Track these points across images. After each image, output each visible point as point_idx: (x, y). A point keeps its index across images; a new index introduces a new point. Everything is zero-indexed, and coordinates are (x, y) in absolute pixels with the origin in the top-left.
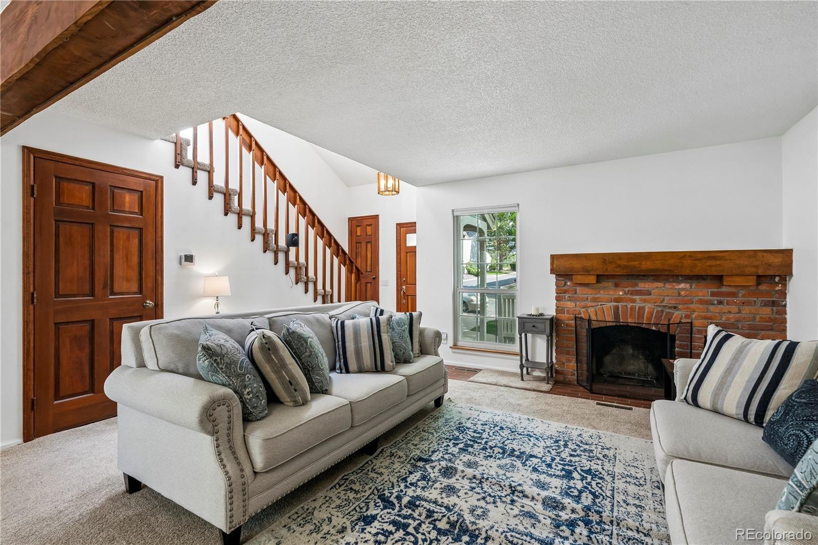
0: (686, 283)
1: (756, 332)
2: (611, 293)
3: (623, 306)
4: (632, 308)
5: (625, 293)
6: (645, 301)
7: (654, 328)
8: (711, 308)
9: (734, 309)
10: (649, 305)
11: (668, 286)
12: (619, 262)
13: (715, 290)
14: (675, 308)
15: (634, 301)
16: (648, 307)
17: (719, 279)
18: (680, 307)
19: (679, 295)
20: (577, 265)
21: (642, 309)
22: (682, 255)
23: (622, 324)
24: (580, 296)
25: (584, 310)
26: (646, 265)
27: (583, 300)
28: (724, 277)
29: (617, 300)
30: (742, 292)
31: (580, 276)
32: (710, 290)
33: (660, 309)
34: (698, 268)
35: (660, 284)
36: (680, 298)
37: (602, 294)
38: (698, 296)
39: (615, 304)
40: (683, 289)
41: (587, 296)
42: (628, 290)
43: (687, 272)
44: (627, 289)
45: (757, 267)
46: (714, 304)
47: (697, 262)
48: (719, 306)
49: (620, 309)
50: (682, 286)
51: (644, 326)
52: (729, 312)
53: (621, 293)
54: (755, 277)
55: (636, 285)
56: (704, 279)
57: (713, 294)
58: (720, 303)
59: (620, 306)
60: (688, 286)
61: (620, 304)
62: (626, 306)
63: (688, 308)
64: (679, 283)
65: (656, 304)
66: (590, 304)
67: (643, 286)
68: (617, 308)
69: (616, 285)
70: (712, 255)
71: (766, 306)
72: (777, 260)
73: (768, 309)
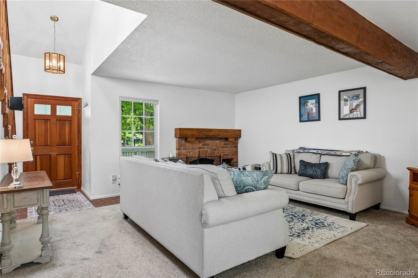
0: (218, 140)
1: (233, 156)
2: (198, 145)
3: (201, 150)
4: (204, 151)
5: (202, 145)
6: (208, 148)
7: (210, 158)
8: (224, 149)
9: (228, 149)
10: (209, 149)
11: (214, 142)
12: (203, 133)
13: (225, 143)
14: (216, 150)
15: (204, 148)
16: (209, 150)
17: (227, 139)
18: (217, 149)
19: (217, 145)
20: (189, 133)
21: (207, 151)
22: (220, 130)
23: (201, 158)
24: (187, 147)
25: (189, 153)
26: (211, 134)
27: (189, 149)
28: (229, 138)
29: (200, 148)
30: (230, 143)
31: (190, 138)
32: (223, 143)
33: (212, 151)
34: (223, 135)
35: (212, 141)
36: (217, 146)
37: (195, 146)
38: (221, 145)
39: (199, 150)
40: (217, 143)
41: (190, 147)
42: (203, 144)
43: (221, 137)
44: (203, 143)
45: (235, 135)
46: (224, 148)
47: (223, 133)
48: (226, 148)
49: (201, 152)
50: (217, 141)
51: (207, 158)
52: (228, 150)
53: (201, 145)
54: (234, 138)
55: (205, 142)
56: (222, 139)
57: (225, 144)
58: (226, 147)
59: (200, 151)
60: (219, 141)
61: (200, 150)
62: (202, 150)
63: (219, 150)
64: (217, 140)
65: (211, 149)
66: (191, 150)
67: (208, 142)
68: (199, 151)
69: (200, 142)
70: (227, 131)
71: (234, 147)
72: (238, 133)
73: (235, 148)
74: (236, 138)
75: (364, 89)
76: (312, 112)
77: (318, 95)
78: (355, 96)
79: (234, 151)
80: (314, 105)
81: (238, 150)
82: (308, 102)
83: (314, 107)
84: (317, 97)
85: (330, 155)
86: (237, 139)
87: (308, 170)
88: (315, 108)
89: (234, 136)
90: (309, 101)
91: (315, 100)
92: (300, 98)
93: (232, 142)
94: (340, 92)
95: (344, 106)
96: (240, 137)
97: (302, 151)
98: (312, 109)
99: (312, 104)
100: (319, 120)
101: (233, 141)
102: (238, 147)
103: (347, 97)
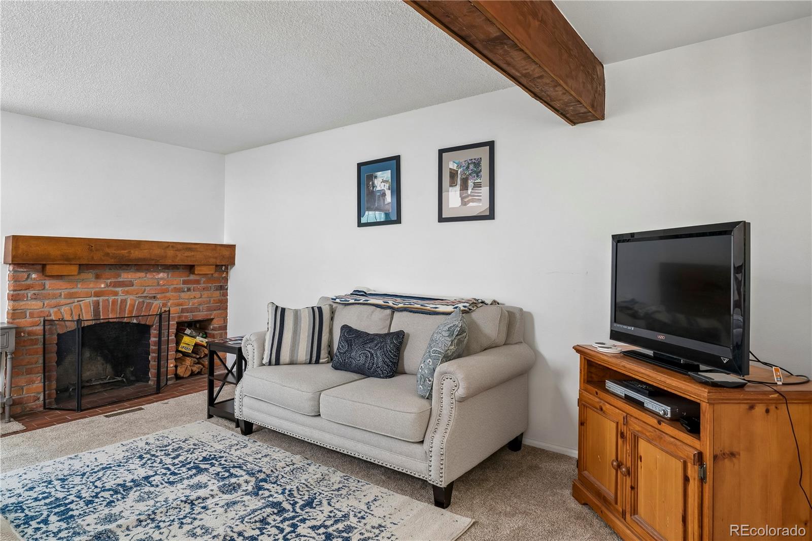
0: (164, 272)
1: (211, 312)
2: (92, 285)
3: (104, 301)
4: (114, 302)
5: (107, 286)
6: (127, 293)
7: (135, 321)
8: (182, 295)
9: (197, 294)
10: (132, 297)
11: (149, 276)
12: (108, 250)
13: (186, 279)
14: (154, 297)
15: (116, 294)
16: (130, 299)
17: (191, 268)
18: (159, 296)
19: (158, 284)
20: (55, 252)
21: (124, 302)
22: (167, 245)
23: (102, 321)
24: (50, 292)
25: (55, 309)
26: (136, 254)
27: (55, 297)
28: (196, 266)
29: (97, 294)
30: (203, 279)
31: (56, 266)
32: (182, 279)
33: (141, 300)
34: (178, 259)
35: (142, 274)
36: (159, 287)
37: (80, 288)
38: (173, 285)
39: (95, 299)
40: (162, 279)
41: (60, 291)
42: (111, 282)
43: (169, 262)
44: (109, 281)
45: (216, 258)
46: (184, 292)
47: (177, 252)
48: (188, 293)
49: (101, 304)
50: (161, 275)
51: (125, 320)
52: (195, 297)
53: (103, 286)
54: (214, 267)
55: (119, 276)
56: (178, 269)
57: (185, 282)
58: (189, 290)
59: (101, 300)
60: (165, 275)
61: (101, 299)
62: (108, 300)
63: (165, 297)
64: (159, 272)
65: (137, 296)
66: (63, 301)
67: (126, 276)
68: (97, 304)
69: (98, 277)
70: (189, 246)
71: (217, 290)
72: (226, 253)
73: (218, 292)
74: (222, 265)
75: (491, 145)
76: (384, 200)
77: (397, 159)
78: (472, 163)
79: (214, 300)
80: (387, 185)
81: (228, 297)
82: (376, 177)
83: (389, 189)
84: (394, 163)
85: (411, 311)
86: (227, 268)
87: (353, 354)
88: (390, 191)
89: (212, 261)
90: (379, 174)
91: (390, 171)
92: (360, 165)
93: (210, 276)
94: (441, 152)
95: (451, 186)
96: (233, 264)
97: (353, 301)
98: (384, 195)
99: (383, 181)
100: (398, 221)
101: (212, 274)
102: (227, 289)
103: (456, 165)
